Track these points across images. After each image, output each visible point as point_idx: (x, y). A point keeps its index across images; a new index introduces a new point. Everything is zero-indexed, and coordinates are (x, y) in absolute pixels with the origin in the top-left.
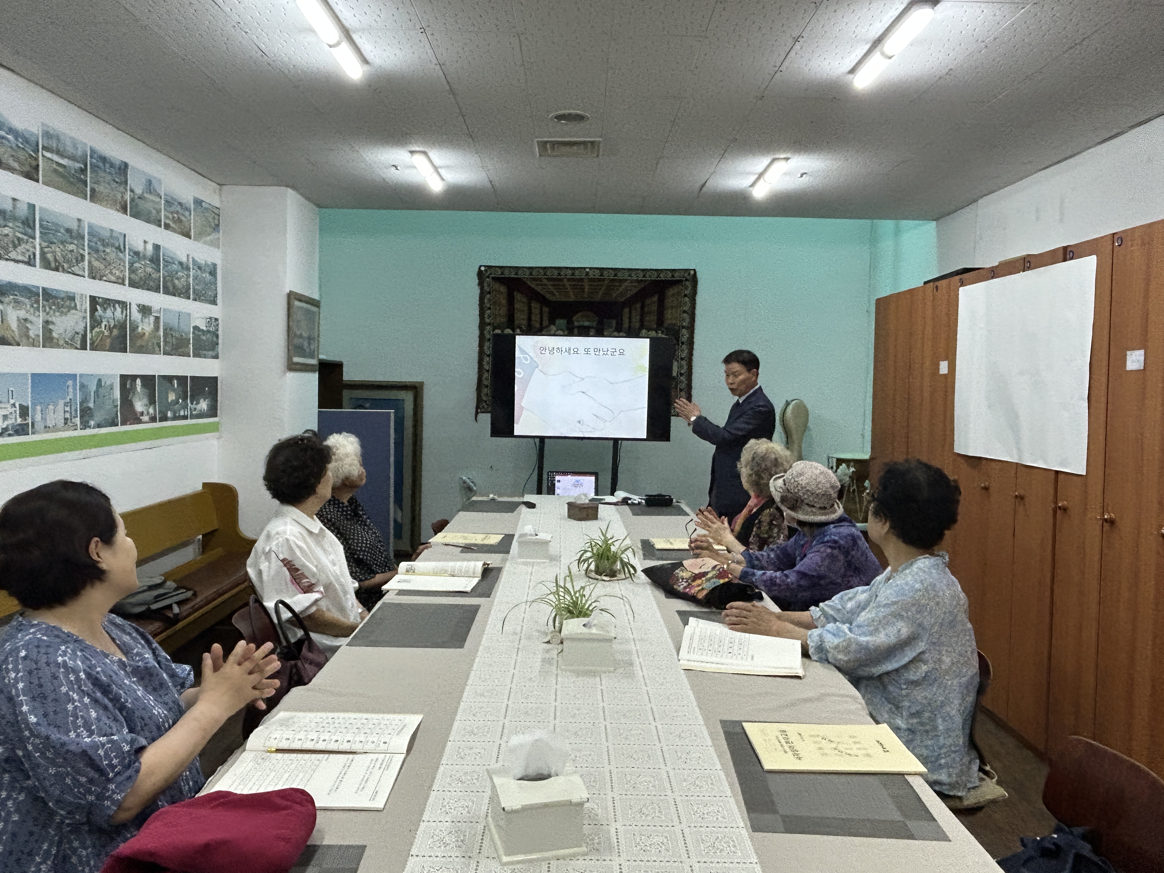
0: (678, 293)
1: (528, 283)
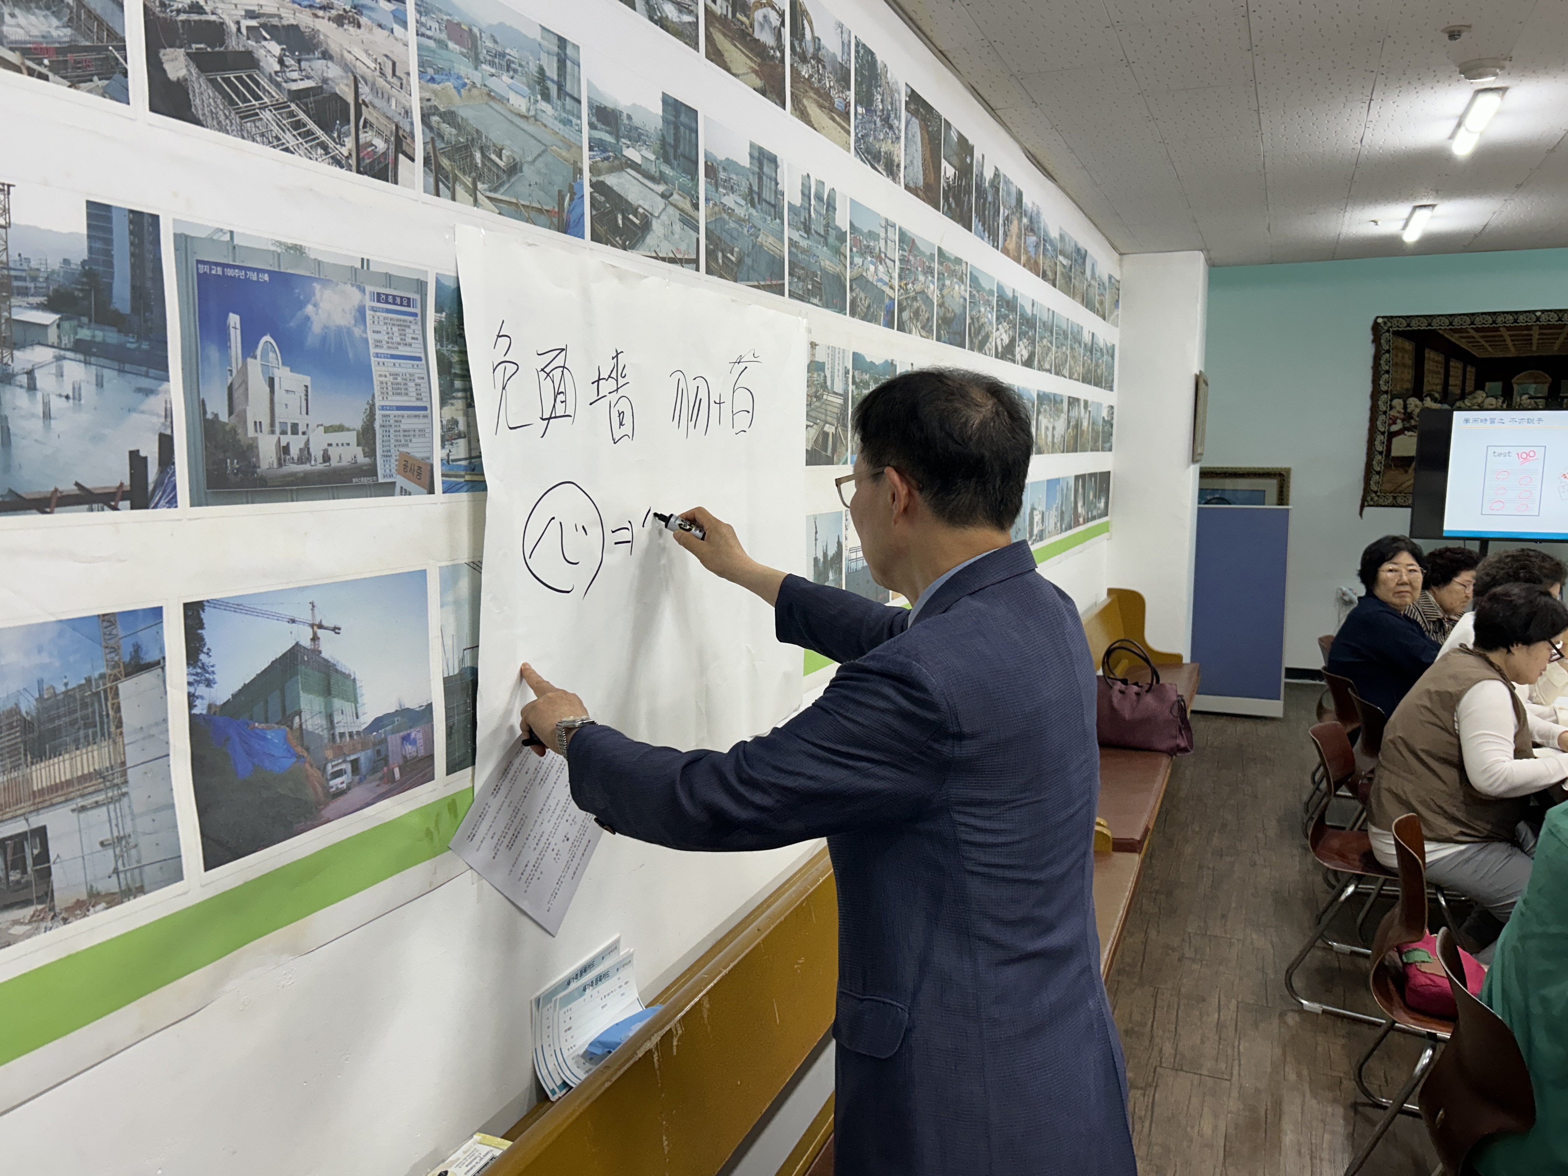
1: (1446, 336)
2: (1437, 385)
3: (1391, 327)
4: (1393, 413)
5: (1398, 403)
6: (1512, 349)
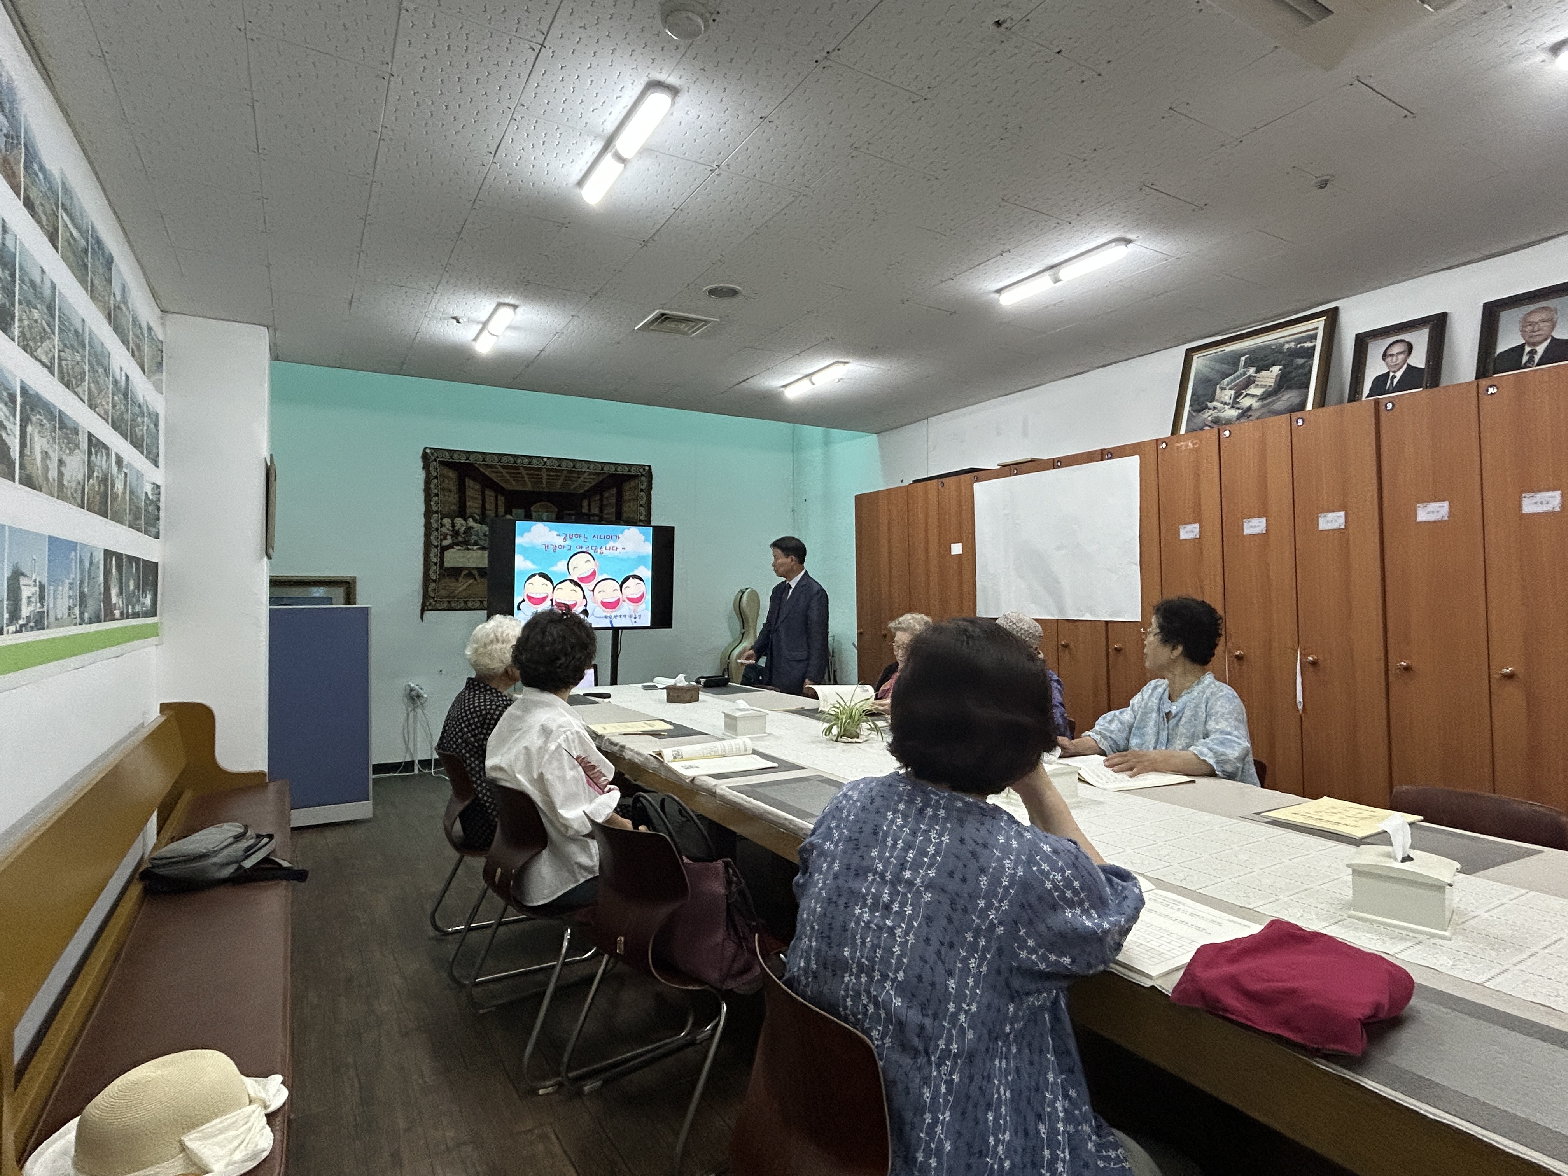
0: (635, 488)
1: (481, 469)
2: (476, 508)
3: (437, 457)
4: (444, 530)
5: (447, 521)
6: (529, 485)
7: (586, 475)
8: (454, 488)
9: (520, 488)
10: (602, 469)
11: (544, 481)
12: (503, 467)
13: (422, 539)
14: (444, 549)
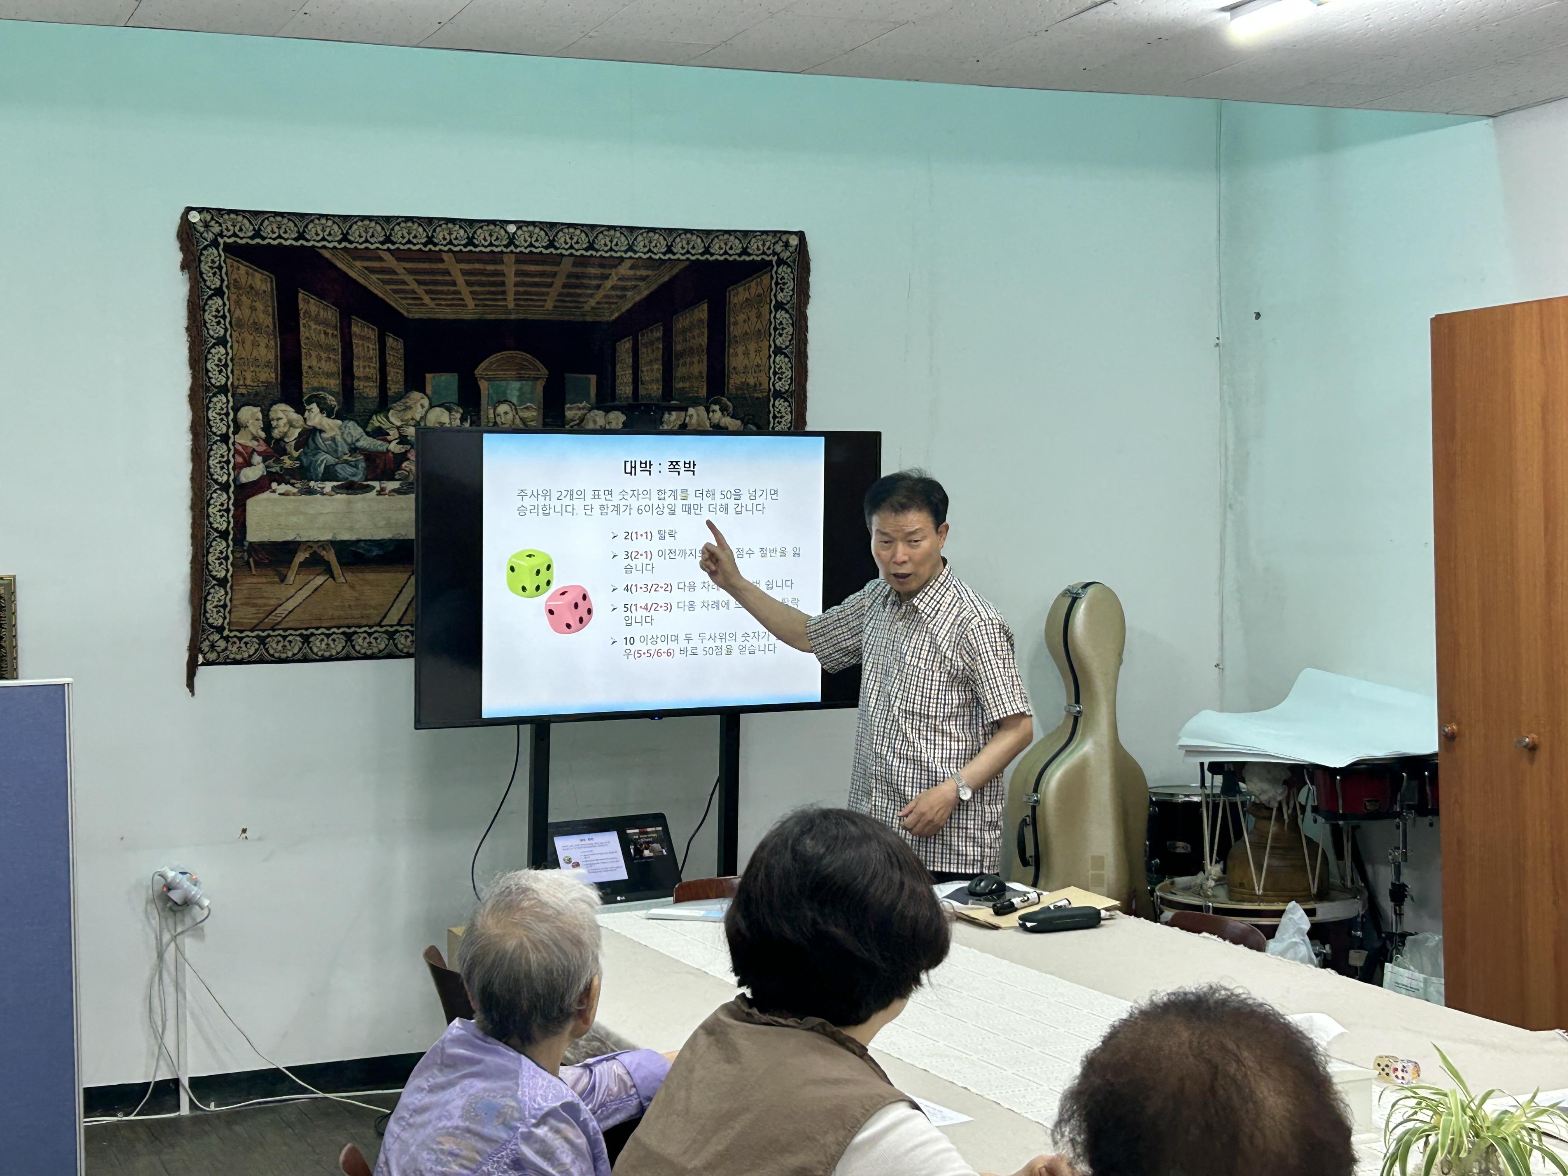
0: (761, 300)
1: (339, 265)
2: (329, 375)
3: (221, 235)
4: (242, 439)
5: (250, 415)
6: (471, 303)
7: (624, 270)
8: (266, 320)
9: (447, 314)
10: (669, 250)
11: (511, 289)
12: (399, 255)
13: (184, 467)
14: (246, 491)
